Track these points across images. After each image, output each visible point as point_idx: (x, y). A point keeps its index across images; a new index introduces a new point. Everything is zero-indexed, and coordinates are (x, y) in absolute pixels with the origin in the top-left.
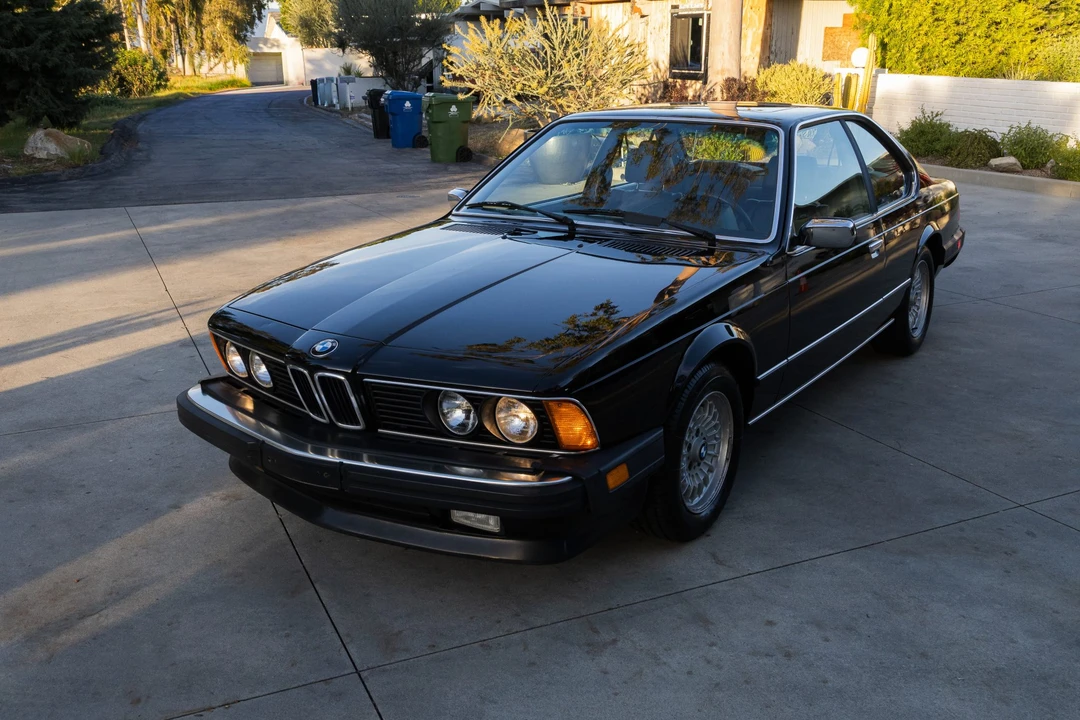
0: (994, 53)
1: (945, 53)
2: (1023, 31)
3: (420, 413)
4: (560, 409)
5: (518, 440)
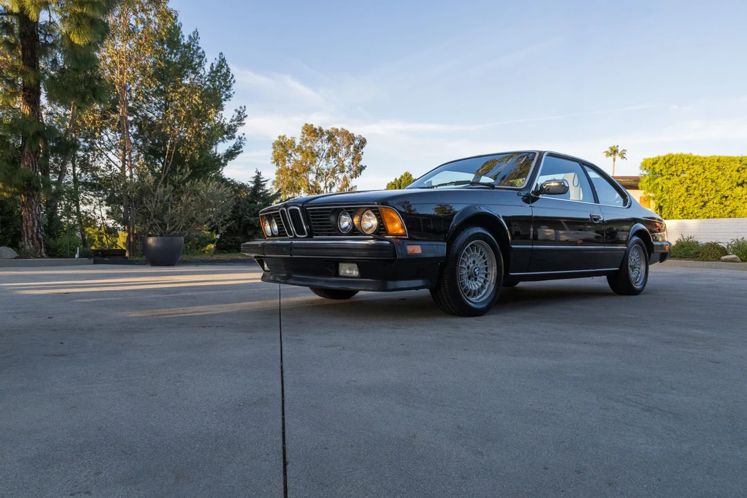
0: (726, 212)
1: (696, 211)
2: (742, 201)
3: (329, 224)
4: (387, 212)
5: (369, 232)
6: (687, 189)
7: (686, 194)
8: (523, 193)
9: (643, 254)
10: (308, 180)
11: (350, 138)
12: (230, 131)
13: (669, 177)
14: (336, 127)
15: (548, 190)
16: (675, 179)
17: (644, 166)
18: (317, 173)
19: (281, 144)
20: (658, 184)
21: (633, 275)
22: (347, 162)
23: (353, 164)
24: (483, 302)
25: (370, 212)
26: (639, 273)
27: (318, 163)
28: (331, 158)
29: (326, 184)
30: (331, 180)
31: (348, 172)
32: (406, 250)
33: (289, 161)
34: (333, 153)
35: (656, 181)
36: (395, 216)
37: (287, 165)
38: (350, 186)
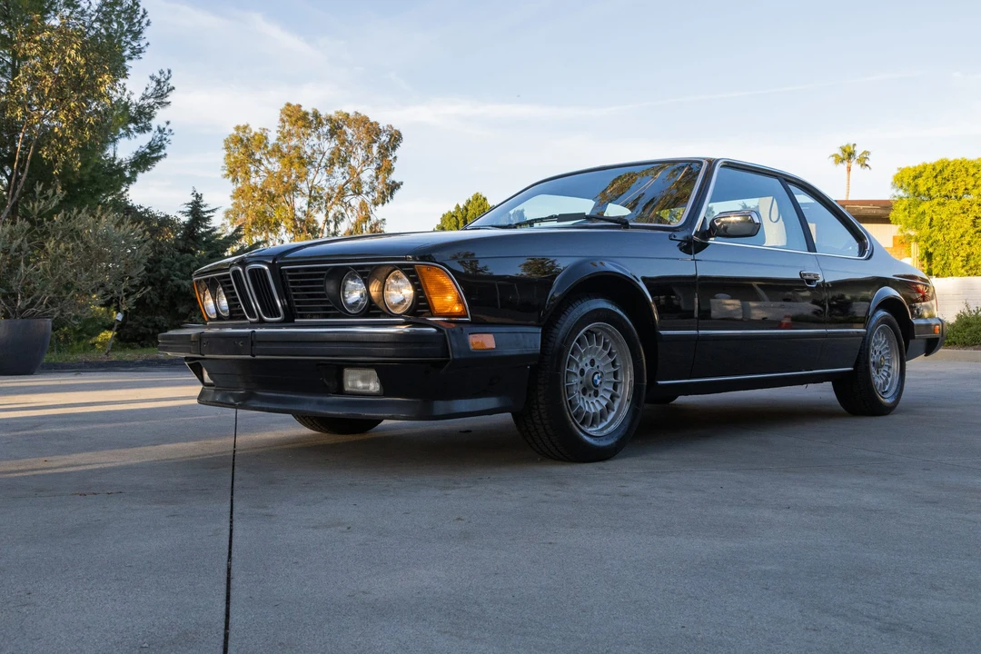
3: (324, 296)
4: (432, 274)
5: (399, 311)
6: (974, 222)
7: (972, 231)
8: (680, 236)
9: (895, 343)
10: (293, 208)
11: (373, 130)
12: (141, 117)
13: (942, 200)
14: (345, 110)
15: (725, 228)
16: (954, 205)
17: (899, 181)
18: (310, 196)
19: (241, 140)
20: (924, 213)
21: (878, 380)
22: (367, 174)
23: (377, 178)
24: (610, 435)
25: (398, 273)
26: (889, 375)
27: (311, 177)
28: (336, 168)
29: (327, 215)
30: (336, 208)
31: (367, 193)
32: (466, 343)
33: (257, 172)
34: (339, 158)
35: (921, 209)
36: (447, 282)
37: (252, 181)
38: (374, 219)
